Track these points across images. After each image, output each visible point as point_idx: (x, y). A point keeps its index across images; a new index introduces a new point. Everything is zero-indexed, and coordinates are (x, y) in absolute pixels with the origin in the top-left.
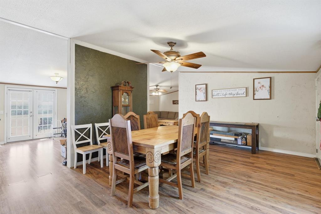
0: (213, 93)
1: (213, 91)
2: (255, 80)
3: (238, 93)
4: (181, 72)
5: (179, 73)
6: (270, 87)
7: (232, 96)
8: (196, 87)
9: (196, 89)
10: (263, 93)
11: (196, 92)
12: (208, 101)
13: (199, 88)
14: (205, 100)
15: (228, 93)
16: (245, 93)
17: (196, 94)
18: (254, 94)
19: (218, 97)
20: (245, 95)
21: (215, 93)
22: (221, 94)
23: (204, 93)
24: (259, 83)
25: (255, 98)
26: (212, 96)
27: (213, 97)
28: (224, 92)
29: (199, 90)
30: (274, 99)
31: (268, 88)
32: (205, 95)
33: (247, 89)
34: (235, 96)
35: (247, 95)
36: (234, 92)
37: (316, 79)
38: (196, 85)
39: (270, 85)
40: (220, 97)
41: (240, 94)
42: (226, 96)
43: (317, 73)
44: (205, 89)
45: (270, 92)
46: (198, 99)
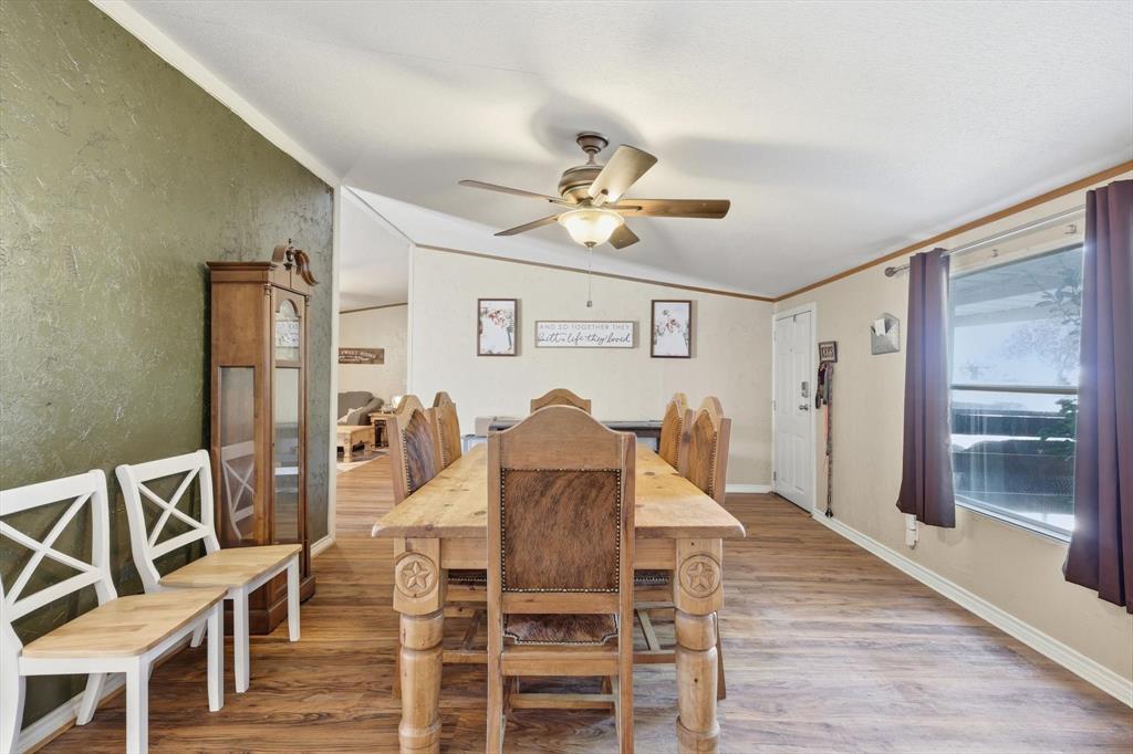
0: (540, 331)
1: (540, 324)
2: (656, 304)
3: (614, 337)
4: (418, 245)
5: (412, 247)
6: (690, 326)
7: (595, 344)
8: (479, 308)
9: (479, 314)
10: (672, 342)
11: (480, 323)
12: (520, 354)
13: (491, 312)
14: (512, 352)
15: (585, 333)
16: (630, 338)
17: (480, 332)
18: (653, 342)
19: (554, 344)
20: (630, 344)
21: (545, 331)
22: (563, 336)
23: (509, 330)
24: (665, 313)
25: (656, 354)
26: (537, 340)
27: (540, 344)
28: (572, 330)
29: (491, 316)
30: (696, 356)
31: (684, 328)
32: (512, 335)
33: (636, 325)
34: (605, 344)
35: (636, 344)
36: (603, 333)
37: (774, 317)
38: (480, 300)
39: (690, 320)
40: (559, 344)
41: (617, 339)
42: (580, 343)
43: (776, 304)
44: (513, 318)
45: (690, 339)
46: (485, 348)
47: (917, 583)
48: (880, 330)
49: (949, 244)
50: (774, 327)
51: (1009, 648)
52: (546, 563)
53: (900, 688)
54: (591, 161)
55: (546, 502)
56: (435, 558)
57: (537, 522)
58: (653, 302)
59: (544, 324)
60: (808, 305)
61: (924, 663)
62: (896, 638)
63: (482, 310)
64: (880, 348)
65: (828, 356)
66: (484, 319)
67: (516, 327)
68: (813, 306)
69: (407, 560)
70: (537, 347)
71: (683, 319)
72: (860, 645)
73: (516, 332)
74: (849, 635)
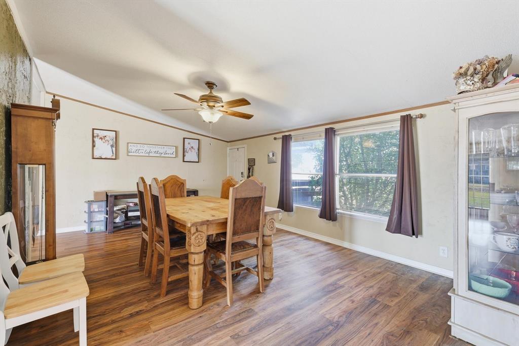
0: (130, 148)
1: (130, 144)
3: (167, 152)
4: (48, 93)
5: (44, 92)
6: (199, 150)
7: (158, 155)
8: (93, 133)
9: (93, 137)
10: (191, 156)
11: (93, 141)
12: (118, 159)
13: (101, 136)
14: (114, 157)
15: (153, 150)
16: (174, 153)
17: (94, 146)
18: (184, 156)
19: (137, 154)
20: (174, 156)
21: (132, 148)
22: (142, 151)
23: (112, 146)
24: (189, 143)
25: (185, 160)
26: (128, 152)
27: (129, 154)
28: (147, 148)
29: (101, 138)
30: (201, 162)
31: (196, 150)
32: (114, 149)
33: (177, 148)
34: (163, 155)
35: (177, 156)
36: (161, 150)
37: (228, 148)
38: (93, 129)
39: (199, 147)
40: (139, 155)
41: (168, 154)
42: (151, 155)
43: (229, 143)
44: (114, 140)
45: (199, 155)
46: (97, 155)
47: (282, 230)
48: (271, 155)
49: (292, 133)
50: (228, 152)
51: (308, 238)
52: (243, 226)
53: (295, 251)
54: (211, 92)
55: (244, 207)
56: (205, 232)
57: (242, 213)
58: (184, 139)
59: (132, 145)
60: (243, 145)
61: (295, 245)
62: (287, 242)
63: (95, 135)
64: (271, 162)
65: (251, 163)
66: (96, 139)
67: (116, 145)
68: (245, 146)
69: (197, 234)
70: (128, 155)
71: (196, 147)
72: (282, 245)
73: (116, 148)
74: (277, 244)
